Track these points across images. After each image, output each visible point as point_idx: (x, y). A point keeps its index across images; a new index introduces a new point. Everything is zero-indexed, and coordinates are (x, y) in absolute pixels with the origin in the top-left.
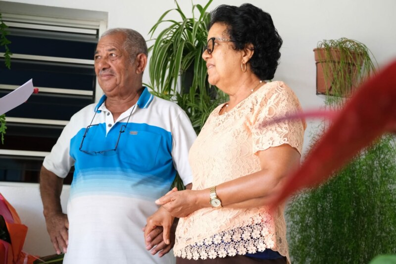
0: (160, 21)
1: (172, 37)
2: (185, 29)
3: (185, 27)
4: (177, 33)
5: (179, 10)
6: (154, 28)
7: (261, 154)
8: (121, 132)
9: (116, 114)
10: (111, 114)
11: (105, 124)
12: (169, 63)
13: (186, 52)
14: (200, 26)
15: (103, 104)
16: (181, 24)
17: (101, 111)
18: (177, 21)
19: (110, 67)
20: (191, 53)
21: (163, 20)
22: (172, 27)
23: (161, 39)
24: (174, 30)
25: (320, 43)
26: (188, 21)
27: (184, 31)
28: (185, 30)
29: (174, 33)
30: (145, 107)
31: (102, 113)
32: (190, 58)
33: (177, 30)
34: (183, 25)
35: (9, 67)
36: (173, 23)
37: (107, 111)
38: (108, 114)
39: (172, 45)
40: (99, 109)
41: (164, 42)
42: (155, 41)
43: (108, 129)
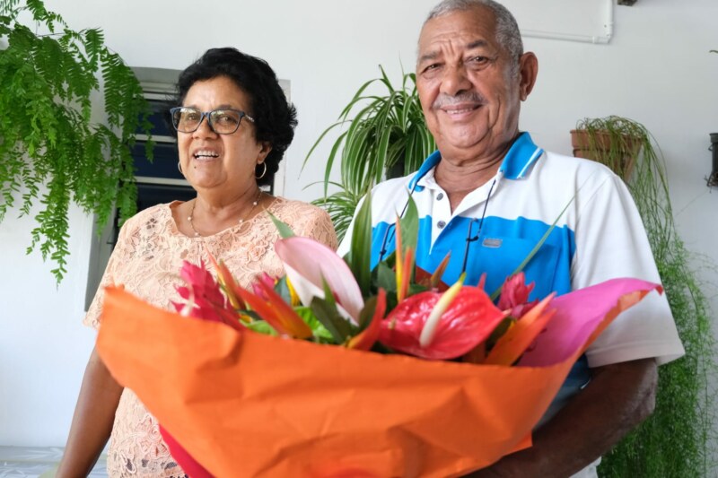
0: (356, 98)
1: (375, 118)
2: (392, 106)
3: (392, 103)
4: (382, 113)
5: (385, 81)
6: (348, 109)
12: (370, 154)
13: (394, 139)
14: (414, 101)
16: (386, 100)
17: (422, 188)
18: (381, 96)
20: (400, 140)
21: (361, 96)
22: (373, 105)
23: (360, 121)
24: (379, 109)
25: (581, 122)
26: (398, 94)
27: (391, 109)
28: (394, 109)
29: (379, 112)
32: (399, 149)
33: (382, 108)
34: (389, 101)
35: (151, 161)
36: (375, 100)
39: (374, 129)
40: (421, 183)
41: (363, 125)
42: (350, 124)
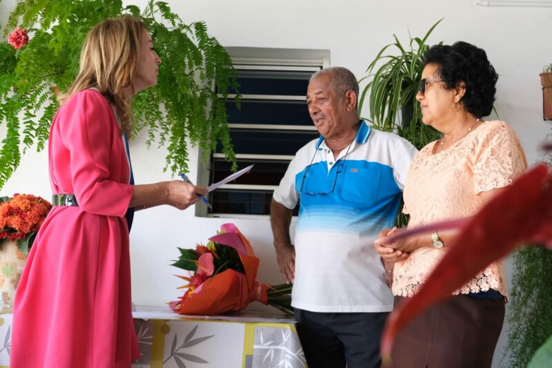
0: (378, 57)
1: (391, 72)
2: (403, 62)
3: (404, 60)
4: (396, 68)
5: (398, 45)
6: (373, 64)
7: (483, 194)
8: (337, 173)
9: (335, 152)
10: (331, 152)
11: (326, 162)
12: (389, 97)
13: (405, 85)
14: (419, 58)
15: (323, 142)
16: (400, 58)
17: (321, 149)
18: (396, 56)
19: (320, 110)
20: (410, 86)
21: (381, 56)
22: (390, 62)
23: (380, 74)
24: (394, 65)
25: (546, 67)
26: (407, 54)
27: (403, 64)
28: (405, 64)
29: (394, 67)
30: (364, 142)
31: (323, 151)
32: (409, 92)
33: (396, 64)
34: (402, 59)
35: (240, 109)
36: (391, 59)
37: (328, 149)
38: (329, 152)
39: (391, 79)
40: (320, 147)
41: (383, 77)
42: (373, 77)
43: (330, 167)
